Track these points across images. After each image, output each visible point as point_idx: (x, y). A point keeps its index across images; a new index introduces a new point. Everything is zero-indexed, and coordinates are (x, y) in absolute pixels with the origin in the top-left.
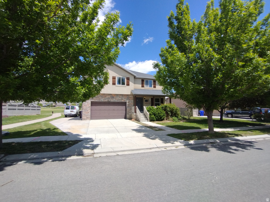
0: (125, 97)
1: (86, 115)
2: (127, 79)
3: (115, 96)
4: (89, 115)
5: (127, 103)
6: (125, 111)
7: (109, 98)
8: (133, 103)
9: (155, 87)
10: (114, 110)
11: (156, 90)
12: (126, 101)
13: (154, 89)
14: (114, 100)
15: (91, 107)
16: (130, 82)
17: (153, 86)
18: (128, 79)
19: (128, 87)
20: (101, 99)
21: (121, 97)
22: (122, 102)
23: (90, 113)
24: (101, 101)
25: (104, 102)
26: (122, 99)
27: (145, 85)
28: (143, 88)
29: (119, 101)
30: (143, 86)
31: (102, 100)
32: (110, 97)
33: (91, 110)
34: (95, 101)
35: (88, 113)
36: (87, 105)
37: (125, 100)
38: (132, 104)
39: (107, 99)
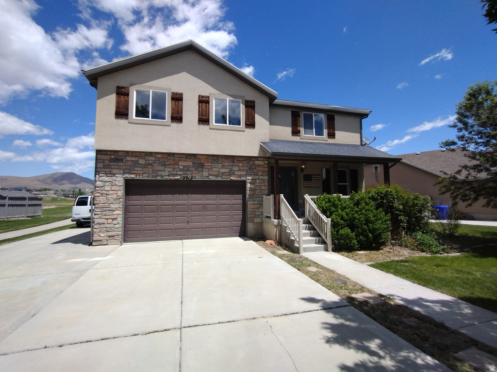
0: (240, 165)
2: (246, 107)
3: (208, 162)
4: (116, 226)
5: (248, 185)
6: (240, 212)
7: (186, 169)
8: (266, 184)
9: (331, 135)
10: (204, 207)
11: (335, 145)
12: (243, 178)
13: (331, 141)
14: (205, 174)
15: (126, 200)
16: (256, 115)
17: (325, 131)
18: (250, 106)
19: (249, 131)
20: (159, 173)
21: (226, 164)
22: (232, 181)
23: (120, 220)
24: (159, 178)
25: (171, 180)
26: (231, 173)
27: (302, 130)
28: (296, 139)
29: (220, 179)
30: (296, 133)
31: (162, 176)
32: (190, 164)
33: (127, 210)
34: (138, 178)
35: (115, 219)
36: (111, 192)
37: (241, 176)
38: (263, 188)
39: (181, 173)
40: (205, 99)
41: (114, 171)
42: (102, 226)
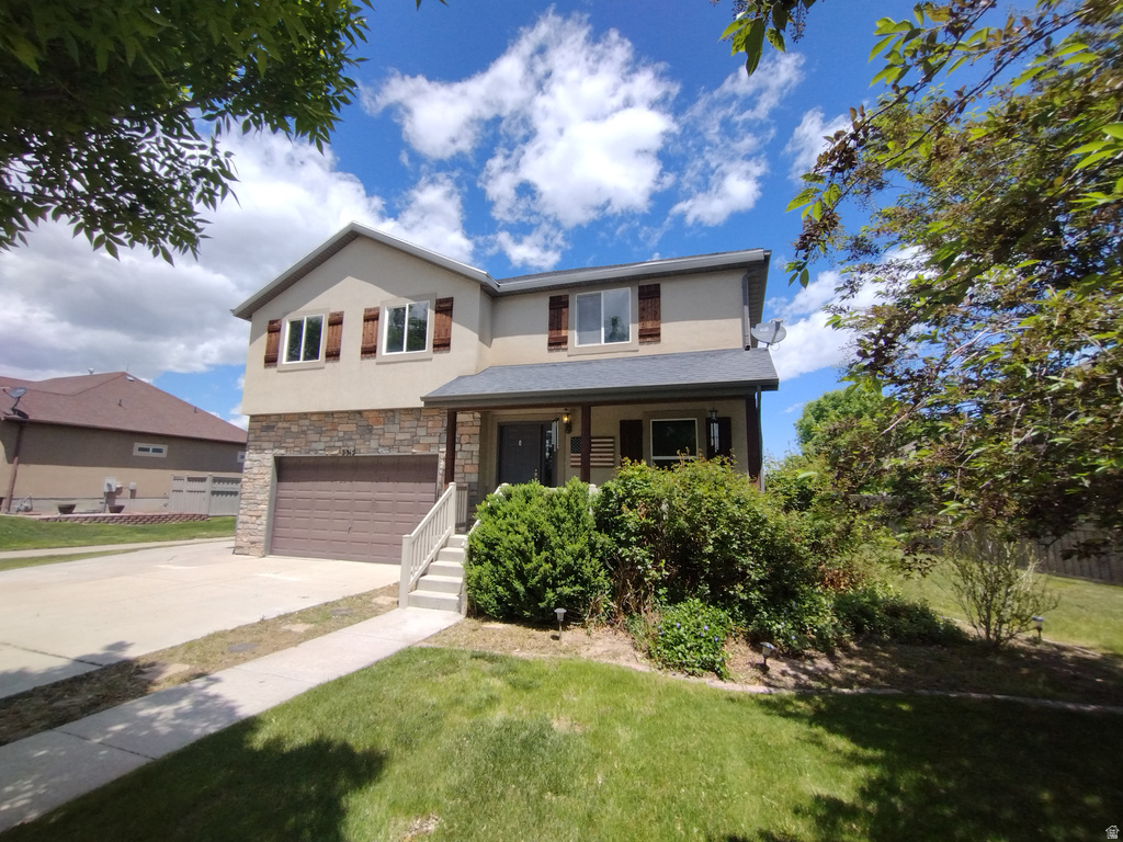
0: (430, 424)
1: (252, 526)
2: (437, 312)
3: (378, 423)
4: (260, 528)
5: (442, 465)
7: (348, 437)
8: (476, 461)
10: (374, 505)
12: (433, 451)
14: (374, 444)
15: (275, 488)
18: (445, 308)
19: (442, 356)
20: (314, 445)
21: (407, 424)
22: (413, 456)
23: (265, 518)
24: (312, 454)
25: (326, 457)
26: (413, 442)
28: (559, 356)
29: (395, 453)
30: (557, 343)
31: (316, 451)
32: (352, 427)
33: (276, 504)
34: (289, 454)
35: (259, 517)
36: (258, 477)
37: (430, 445)
38: (468, 469)
39: (340, 444)
40: (372, 313)
41: (265, 445)
42: (246, 526)
